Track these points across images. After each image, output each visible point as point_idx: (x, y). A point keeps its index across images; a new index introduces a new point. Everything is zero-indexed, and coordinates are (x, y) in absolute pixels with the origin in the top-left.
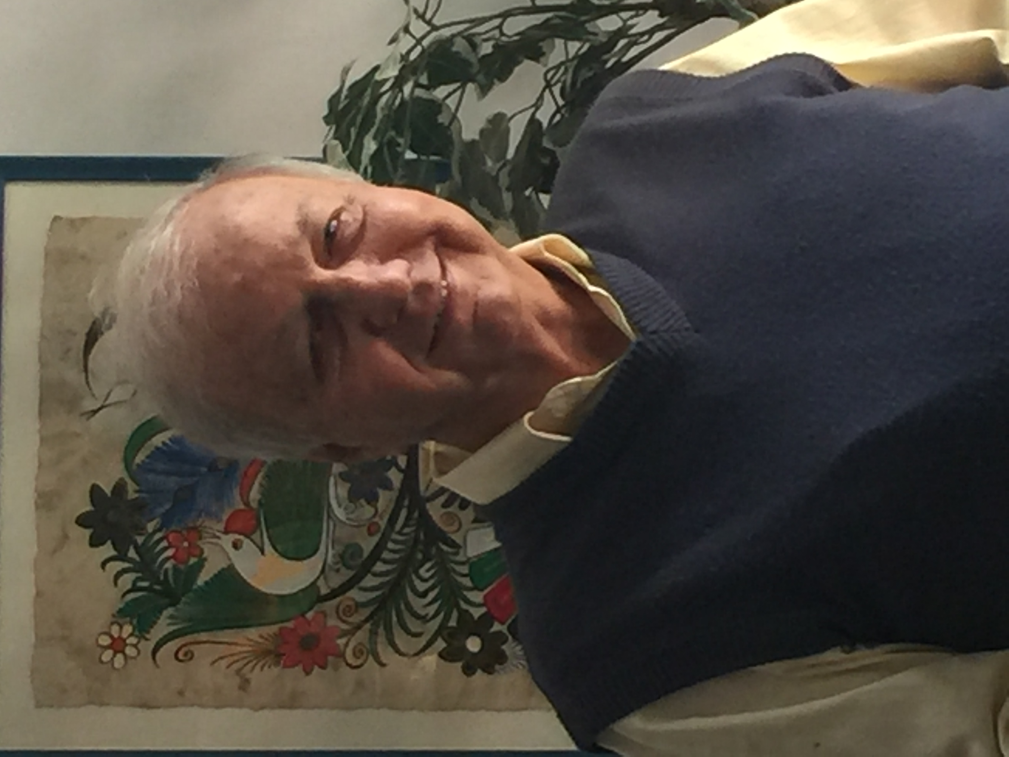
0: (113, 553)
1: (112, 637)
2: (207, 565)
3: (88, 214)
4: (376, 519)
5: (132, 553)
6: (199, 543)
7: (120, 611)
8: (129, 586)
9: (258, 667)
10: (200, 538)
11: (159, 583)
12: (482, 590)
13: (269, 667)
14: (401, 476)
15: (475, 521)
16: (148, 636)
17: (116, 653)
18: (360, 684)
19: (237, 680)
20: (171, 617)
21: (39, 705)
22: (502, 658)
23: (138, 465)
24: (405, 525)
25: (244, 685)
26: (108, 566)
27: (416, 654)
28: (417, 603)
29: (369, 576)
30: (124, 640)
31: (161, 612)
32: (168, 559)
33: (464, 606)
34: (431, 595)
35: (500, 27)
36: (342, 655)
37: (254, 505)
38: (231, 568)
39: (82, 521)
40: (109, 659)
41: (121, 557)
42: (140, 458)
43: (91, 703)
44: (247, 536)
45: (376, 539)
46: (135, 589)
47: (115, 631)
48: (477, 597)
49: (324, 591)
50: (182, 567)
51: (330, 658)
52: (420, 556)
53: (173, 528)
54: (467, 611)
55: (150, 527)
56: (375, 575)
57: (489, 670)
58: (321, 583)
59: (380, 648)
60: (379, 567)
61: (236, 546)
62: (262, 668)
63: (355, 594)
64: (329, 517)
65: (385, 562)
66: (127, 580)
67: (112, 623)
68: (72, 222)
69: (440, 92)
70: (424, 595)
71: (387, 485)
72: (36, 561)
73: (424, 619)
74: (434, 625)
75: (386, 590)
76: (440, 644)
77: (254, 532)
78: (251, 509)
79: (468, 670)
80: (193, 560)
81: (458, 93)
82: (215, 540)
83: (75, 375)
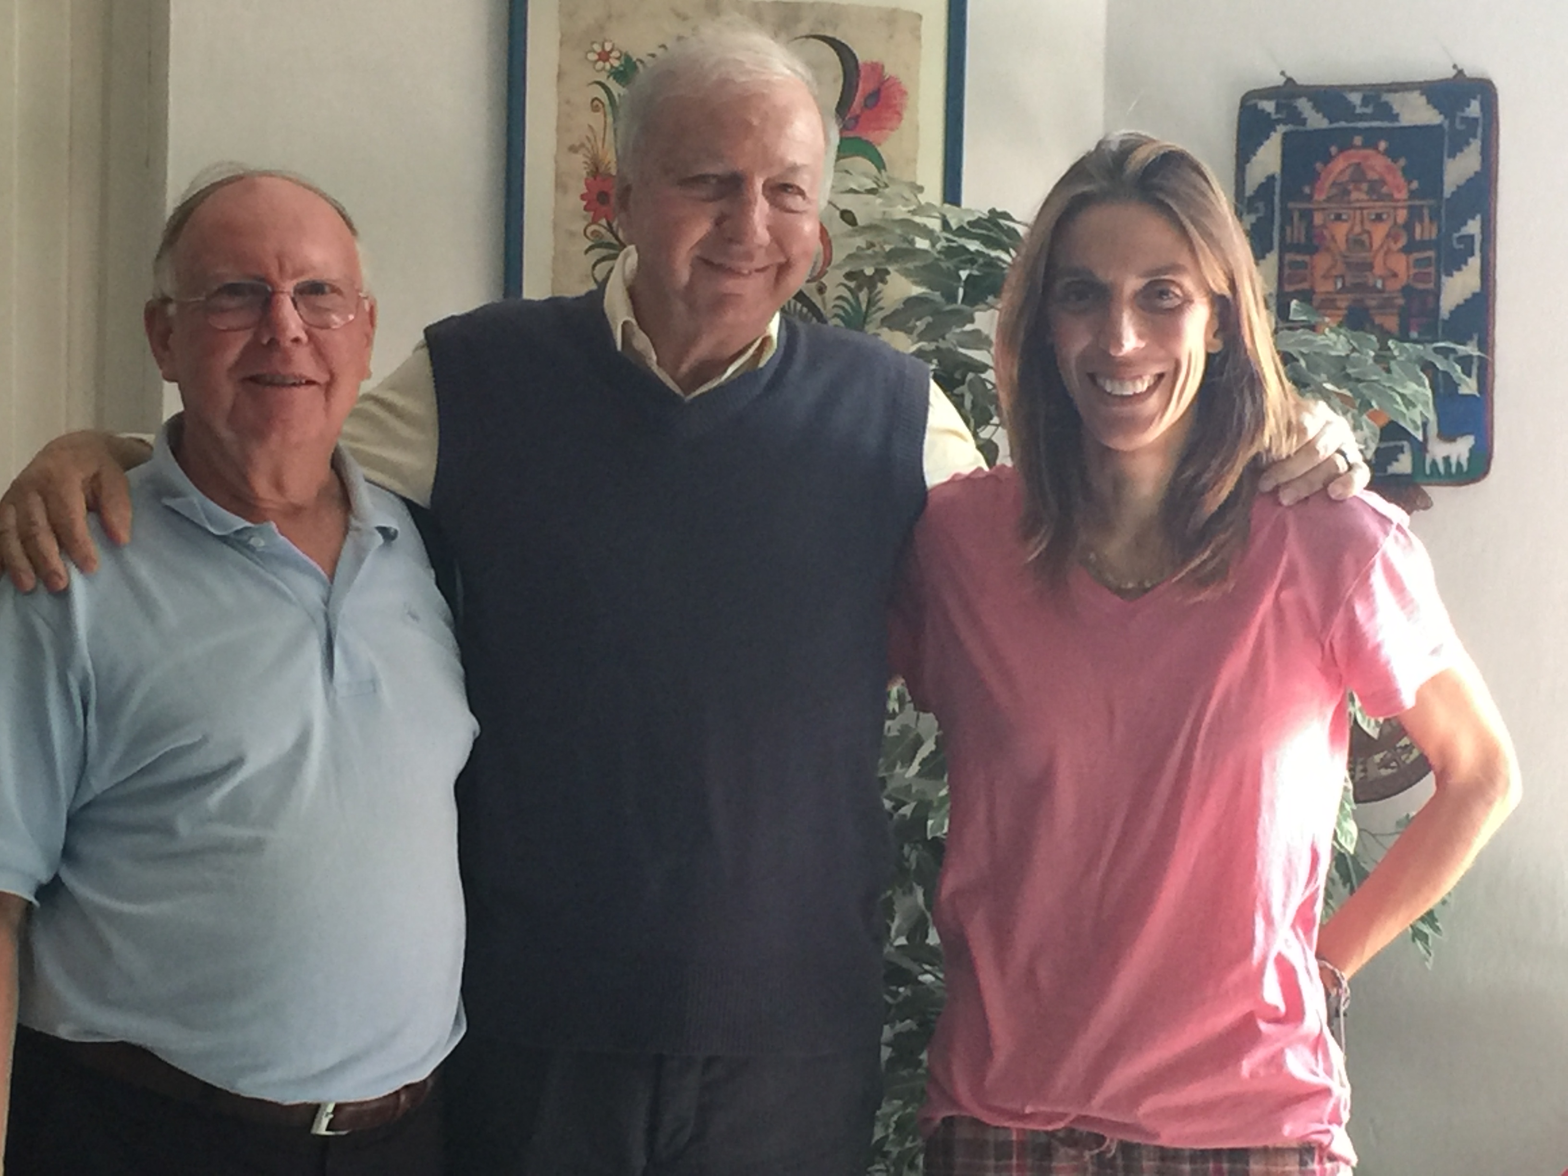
1: (610, 52)
3: (923, 41)
7: (630, 58)
9: (588, 161)
13: (586, 168)
16: (611, 78)
17: (599, 54)
18: (572, 234)
19: (577, 143)
25: (573, 149)
27: (593, 278)
30: (608, 60)
36: (594, 221)
40: (595, 49)
43: (563, 35)
47: (615, 54)
51: (592, 213)
59: (598, 250)
62: (585, 163)
67: (621, 52)
68: (917, 29)
83: (804, 28)
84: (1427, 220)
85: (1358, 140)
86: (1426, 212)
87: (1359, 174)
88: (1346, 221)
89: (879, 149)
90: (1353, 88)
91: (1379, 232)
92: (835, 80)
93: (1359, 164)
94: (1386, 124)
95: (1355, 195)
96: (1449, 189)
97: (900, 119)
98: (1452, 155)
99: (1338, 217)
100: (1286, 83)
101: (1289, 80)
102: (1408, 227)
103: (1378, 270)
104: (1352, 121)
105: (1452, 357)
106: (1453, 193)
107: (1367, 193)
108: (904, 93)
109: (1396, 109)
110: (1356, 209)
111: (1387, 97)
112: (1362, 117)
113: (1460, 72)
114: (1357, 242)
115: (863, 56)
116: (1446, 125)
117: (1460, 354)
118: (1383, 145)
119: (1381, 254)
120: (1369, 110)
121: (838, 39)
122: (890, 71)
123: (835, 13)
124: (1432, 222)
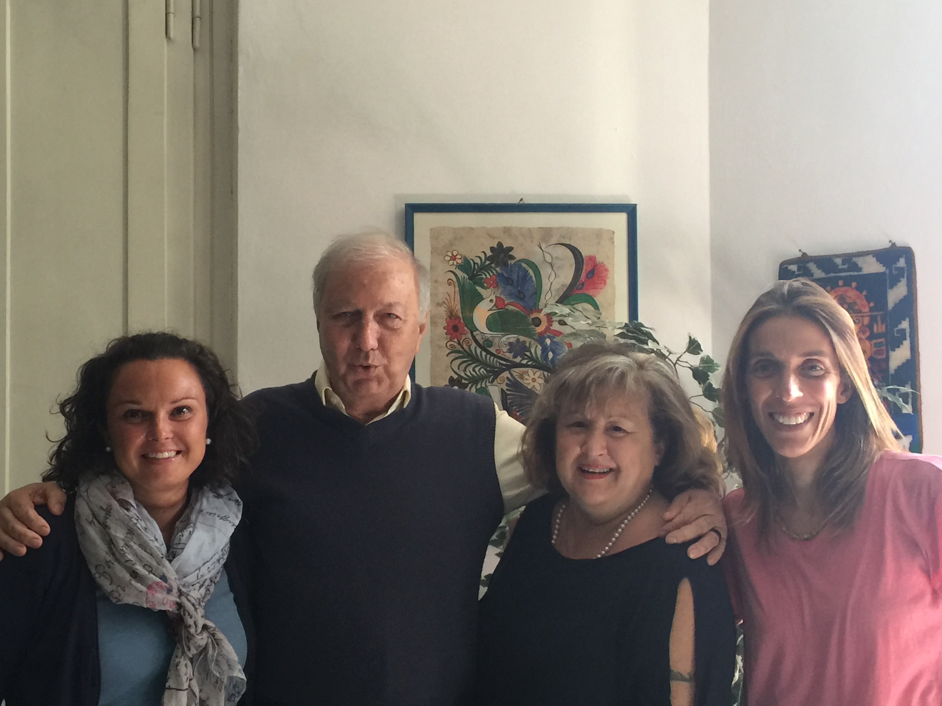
0: (488, 256)
1: (457, 255)
2: (484, 290)
3: (615, 244)
4: (502, 352)
5: (488, 262)
6: (492, 287)
7: (467, 259)
8: (476, 262)
9: (447, 310)
10: (494, 287)
11: (477, 273)
13: (446, 314)
14: (518, 362)
15: (502, 389)
16: (457, 269)
17: (451, 257)
18: (440, 347)
19: (441, 301)
20: (464, 277)
21: (431, 230)
23: (521, 264)
24: (500, 363)
25: (439, 305)
26: (483, 253)
27: (451, 368)
28: (470, 368)
29: (480, 350)
30: (455, 260)
31: (466, 273)
33: (470, 385)
34: (474, 373)
36: (451, 340)
37: (506, 307)
38: (483, 299)
39: (500, 244)
40: (449, 255)
41: (487, 259)
42: (524, 265)
43: (432, 248)
44: (494, 305)
45: (495, 353)
46: (474, 263)
47: (459, 257)
48: (473, 390)
49: (475, 333)
50: (483, 281)
51: (449, 336)
52: (488, 369)
53: (497, 278)
54: (467, 387)
55: (498, 269)
56: (481, 353)
58: (477, 332)
59: (454, 354)
60: (484, 354)
61: (491, 301)
62: (445, 311)
63: (474, 345)
64: (502, 335)
65: (486, 356)
66: (478, 261)
67: (462, 256)
68: (612, 238)
70: (474, 370)
71: (515, 357)
72: (484, 227)
73: (465, 370)
74: (463, 374)
75: (475, 356)
76: (455, 377)
77: (496, 307)
78: (505, 306)
80: (485, 285)
82: (493, 294)
83: (554, 240)
84: (879, 322)
85: (841, 283)
86: (879, 318)
87: (842, 300)
89: (595, 298)
90: (837, 256)
92: (571, 266)
93: (841, 295)
94: (856, 273)
96: (891, 304)
97: (605, 283)
98: (891, 287)
100: (802, 255)
101: (804, 254)
102: (870, 326)
104: (837, 273)
105: (897, 394)
106: (893, 308)
108: (607, 270)
109: (860, 264)
111: (855, 259)
112: (844, 270)
113: (894, 244)
115: (585, 252)
116: (887, 272)
117: (902, 391)
118: (854, 284)
120: (845, 267)
121: (571, 244)
122: (599, 260)
123: (570, 232)
124: (882, 323)
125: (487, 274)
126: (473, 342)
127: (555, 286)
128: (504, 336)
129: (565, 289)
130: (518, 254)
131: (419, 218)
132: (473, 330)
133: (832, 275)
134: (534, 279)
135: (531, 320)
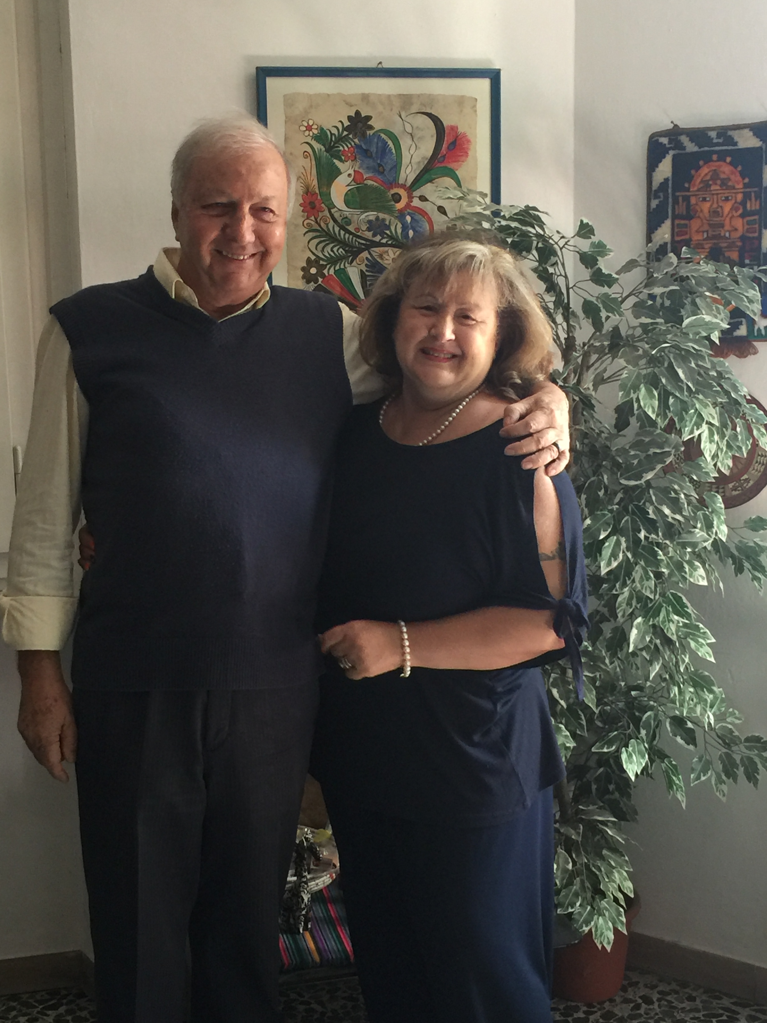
0: (345, 126)
1: (312, 125)
2: (342, 163)
3: (478, 113)
4: (361, 231)
5: (345, 133)
6: (350, 160)
7: (323, 129)
8: (333, 132)
9: (302, 185)
10: (352, 161)
11: (335, 143)
12: (334, 273)
13: (302, 190)
14: (378, 241)
15: (361, 271)
16: (313, 140)
17: (306, 127)
18: (296, 226)
20: (321, 150)
21: (285, 96)
22: (308, 282)
23: (380, 135)
24: (359, 243)
26: (340, 123)
27: (309, 248)
28: (328, 248)
29: (338, 228)
30: (311, 130)
31: (323, 145)
32: (344, 148)
33: (328, 266)
34: (332, 254)
35: (561, 275)
36: (308, 218)
37: (365, 182)
38: (341, 173)
39: (358, 113)
40: (304, 124)
41: (344, 129)
42: (383, 136)
43: (286, 117)
44: (353, 179)
45: (353, 231)
46: (331, 134)
47: (316, 127)
48: (332, 272)
49: (333, 211)
50: (340, 153)
51: (306, 214)
52: (347, 249)
53: (356, 150)
54: (326, 268)
55: (356, 140)
56: (339, 231)
57: (304, 277)
58: (336, 209)
59: (311, 233)
60: (342, 232)
61: (349, 175)
62: (301, 187)
63: (331, 223)
64: (361, 212)
65: (344, 235)
66: (335, 131)
67: (318, 126)
68: (475, 106)
69: (534, 252)
70: (332, 251)
71: (374, 235)
72: (341, 94)
73: (323, 251)
74: (320, 255)
75: (334, 236)
76: (313, 258)
77: (355, 182)
79: (303, 269)
80: (343, 158)
81: (534, 259)
82: (351, 166)
83: (415, 109)
84: (753, 199)
85: (715, 157)
86: (753, 195)
87: (715, 175)
88: (708, 201)
89: (457, 172)
90: (712, 129)
91: (727, 207)
92: (432, 136)
93: (715, 170)
94: (730, 148)
95: (712, 188)
96: (765, 182)
97: (467, 156)
99: (704, 200)
100: (674, 127)
101: (676, 126)
102: (743, 203)
103: (727, 227)
104: (712, 147)
107: (720, 186)
108: (469, 141)
109: (736, 139)
110: (713, 194)
111: (730, 133)
112: (718, 144)
114: (715, 213)
115: (446, 123)
116: (764, 146)
119: (728, 219)
120: (721, 141)
121: (433, 113)
122: (461, 130)
123: (431, 99)
124: (756, 200)
125: (344, 145)
126: (331, 221)
127: (415, 159)
128: (363, 213)
129: (426, 162)
130: (377, 124)
131: (272, 83)
132: (331, 206)
133: (706, 149)
134: (394, 151)
135: (390, 196)
